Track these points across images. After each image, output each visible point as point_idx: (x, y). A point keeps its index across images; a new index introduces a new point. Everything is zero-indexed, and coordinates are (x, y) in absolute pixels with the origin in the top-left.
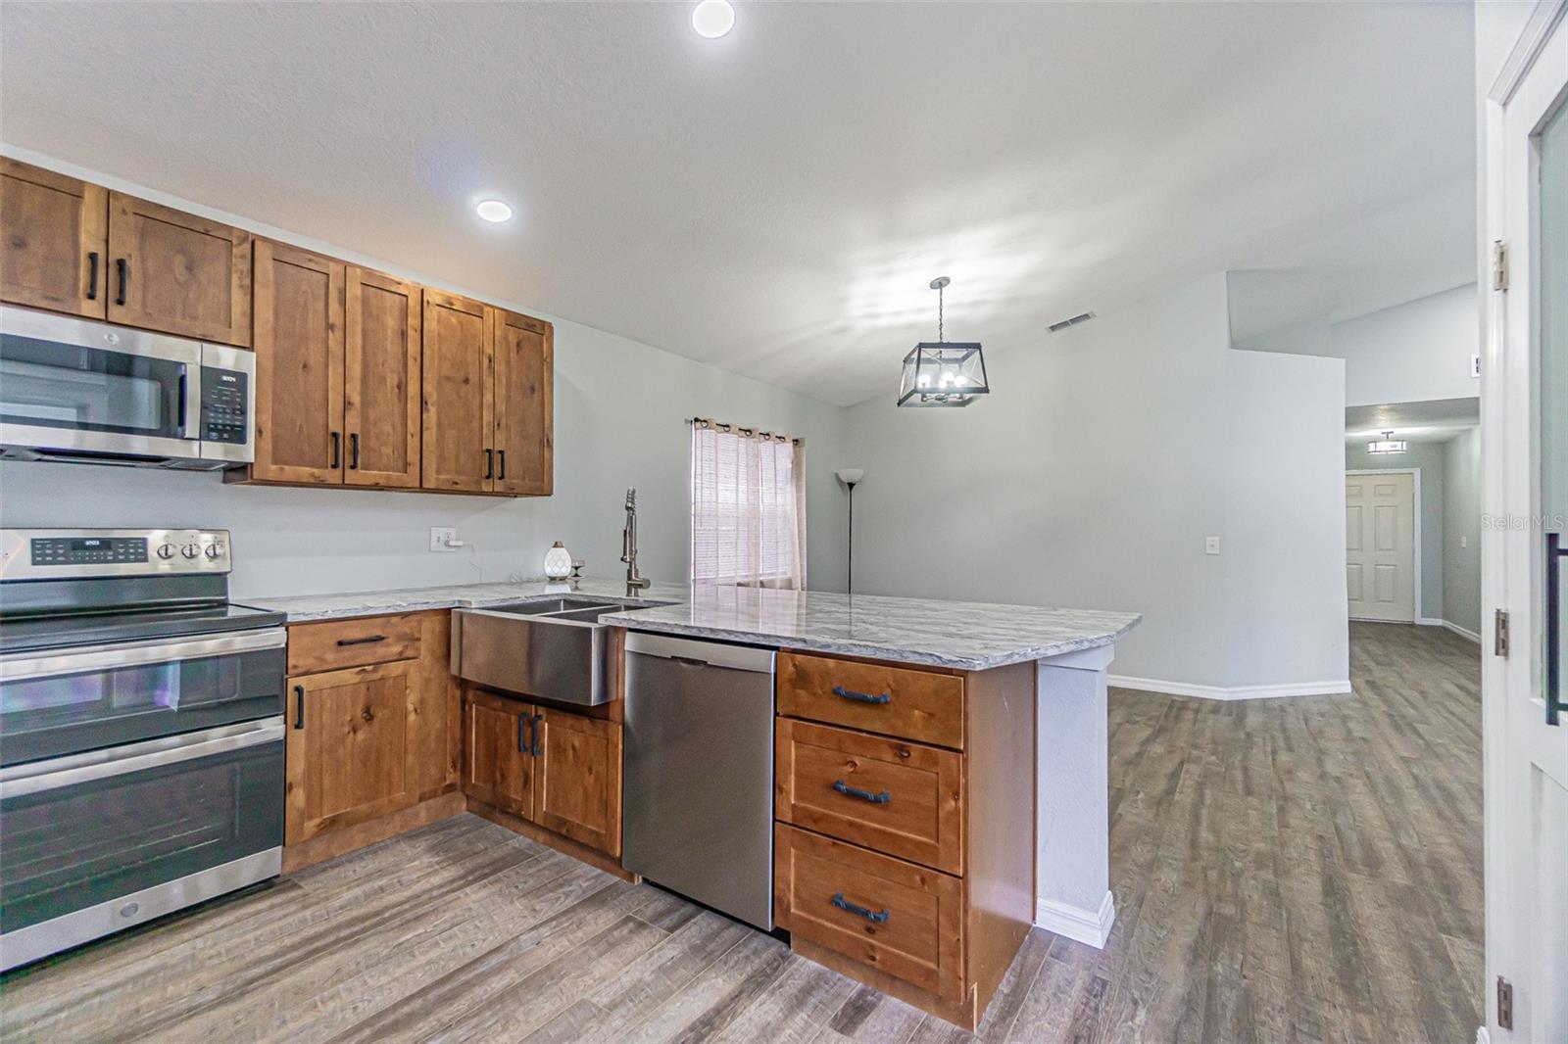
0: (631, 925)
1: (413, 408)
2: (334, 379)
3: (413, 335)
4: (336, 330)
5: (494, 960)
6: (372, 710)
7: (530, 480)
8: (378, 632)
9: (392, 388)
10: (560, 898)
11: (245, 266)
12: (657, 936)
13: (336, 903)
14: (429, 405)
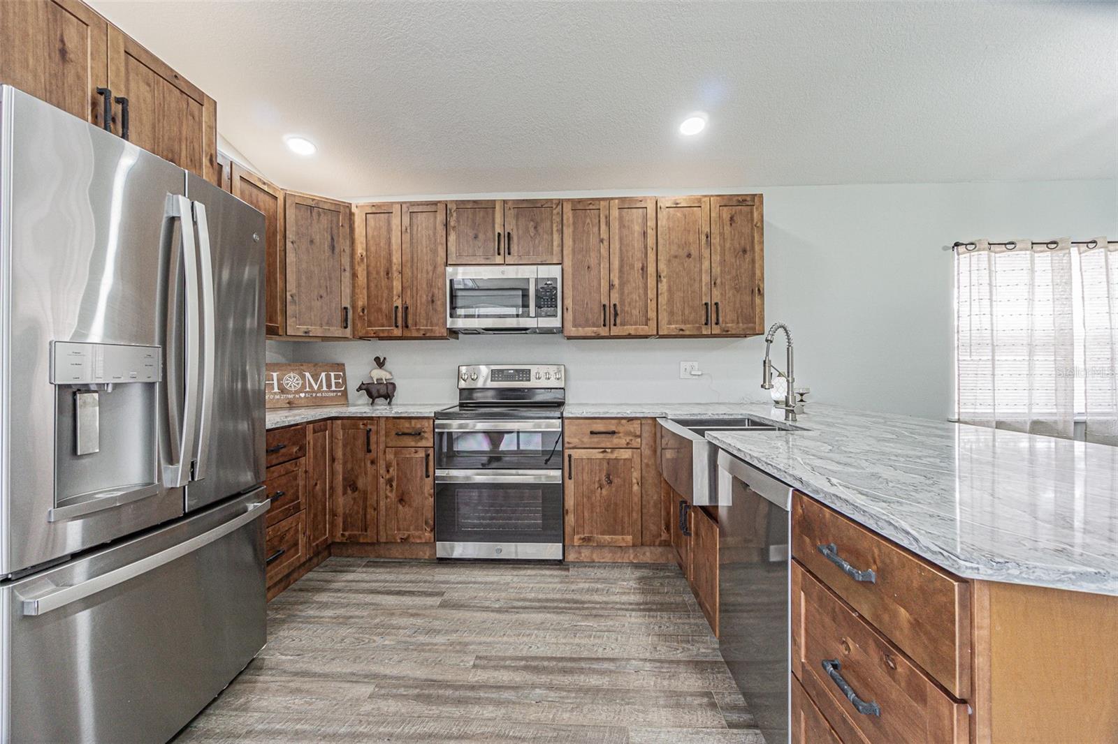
0: (705, 700)
1: (651, 282)
2: (604, 272)
3: (651, 233)
4: (604, 242)
5: (606, 665)
6: (611, 477)
7: (743, 323)
8: (613, 428)
9: (638, 270)
10: (678, 649)
11: (559, 220)
12: (715, 722)
13: (573, 587)
14: (662, 277)
